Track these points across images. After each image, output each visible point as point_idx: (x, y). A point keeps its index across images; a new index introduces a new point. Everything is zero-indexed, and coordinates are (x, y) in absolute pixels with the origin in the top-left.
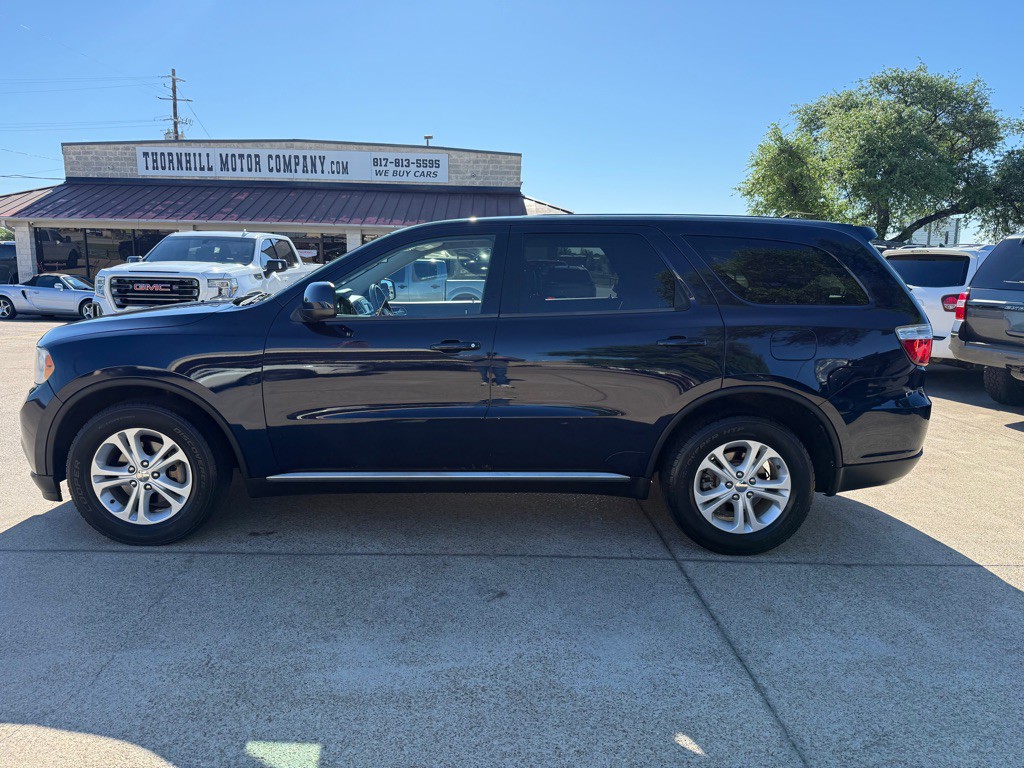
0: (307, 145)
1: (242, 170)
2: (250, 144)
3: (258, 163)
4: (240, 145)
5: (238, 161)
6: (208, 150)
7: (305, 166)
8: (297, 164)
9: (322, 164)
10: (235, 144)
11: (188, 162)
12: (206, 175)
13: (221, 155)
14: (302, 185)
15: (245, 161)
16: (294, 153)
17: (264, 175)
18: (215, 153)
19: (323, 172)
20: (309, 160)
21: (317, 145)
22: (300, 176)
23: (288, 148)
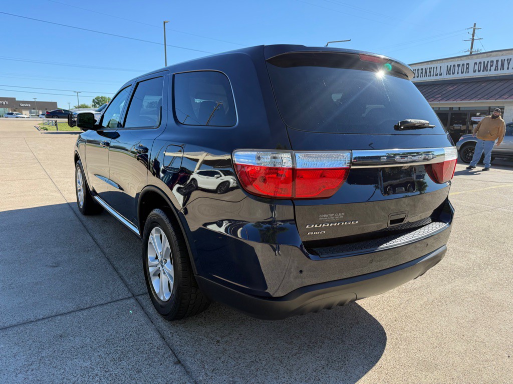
0: (501, 53)
1: (458, 73)
2: (465, 58)
3: (467, 68)
4: (459, 59)
5: (457, 68)
6: (440, 65)
7: (497, 66)
8: (492, 66)
9: (509, 64)
10: (457, 59)
11: (430, 72)
12: (439, 78)
13: (447, 66)
14: (494, 78)
15: (460, 68)
16: (490, 59)
17: (471, 74)
18: (444, 65)
19: (508, 69)
20: (500, 63)
21: (507, 52)
22: (492, 73)
23: (487, 57)
